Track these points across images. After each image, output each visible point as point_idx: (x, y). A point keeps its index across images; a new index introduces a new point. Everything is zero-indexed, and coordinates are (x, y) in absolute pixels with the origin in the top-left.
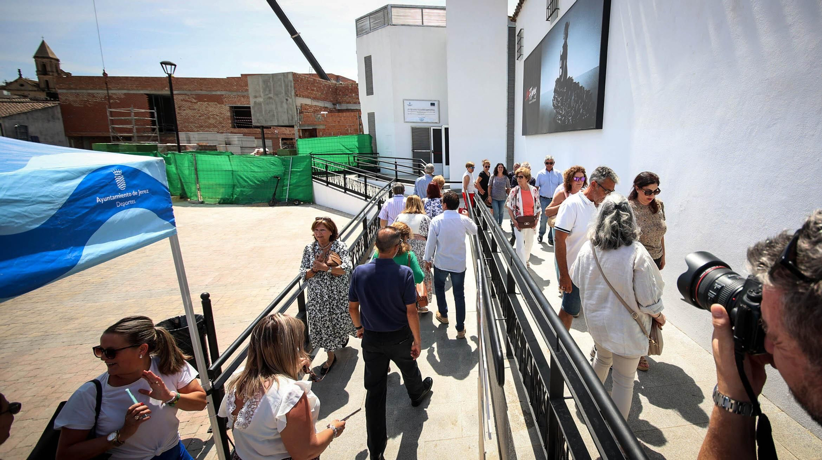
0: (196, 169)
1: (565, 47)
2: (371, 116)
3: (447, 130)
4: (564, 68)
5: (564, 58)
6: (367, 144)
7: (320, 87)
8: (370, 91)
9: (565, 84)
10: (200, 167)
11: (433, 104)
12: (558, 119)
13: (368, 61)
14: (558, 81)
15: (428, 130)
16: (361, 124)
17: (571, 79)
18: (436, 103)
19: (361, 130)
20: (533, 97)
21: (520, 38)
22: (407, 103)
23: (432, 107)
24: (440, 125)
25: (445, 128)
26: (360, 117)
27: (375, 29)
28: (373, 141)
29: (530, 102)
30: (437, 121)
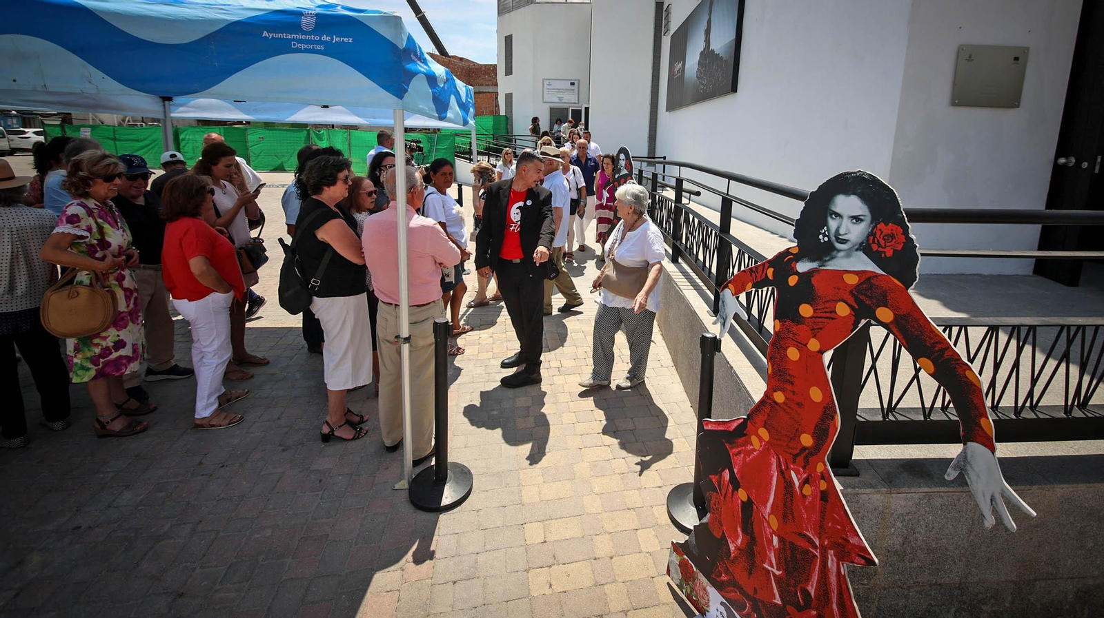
0: (349, 145)
1: (709, 22)
2: (509, 97)
3: (587, 109)
4: (707, 41)
5: (708, 32)
6: (503, 125)
7: (454, 69)
8: (509, 71)
9: (707, 55)
10: (353, 143)
11: (572, 84)
12: (701, 89)
13: (509, 40)
14: (702, 53)
15: (566, 110)
16: (497, 106)
17: (713, 51)
18: (576, 83)
19: (498, 111)
20: (678, 71)
21: (668, 13)
22: (546, 82)
23: (572, 87)
24: (579, 105)
25: (586, 108)
26: (497, 98)
27: (519, 7)
28: (509, 123)
29: (675, 77)
30: (576, 102)
